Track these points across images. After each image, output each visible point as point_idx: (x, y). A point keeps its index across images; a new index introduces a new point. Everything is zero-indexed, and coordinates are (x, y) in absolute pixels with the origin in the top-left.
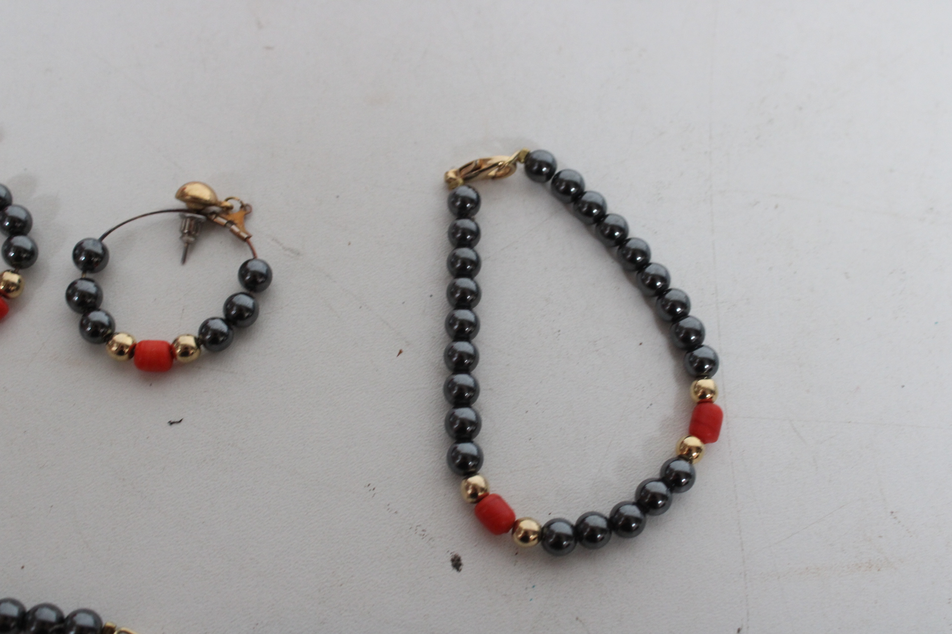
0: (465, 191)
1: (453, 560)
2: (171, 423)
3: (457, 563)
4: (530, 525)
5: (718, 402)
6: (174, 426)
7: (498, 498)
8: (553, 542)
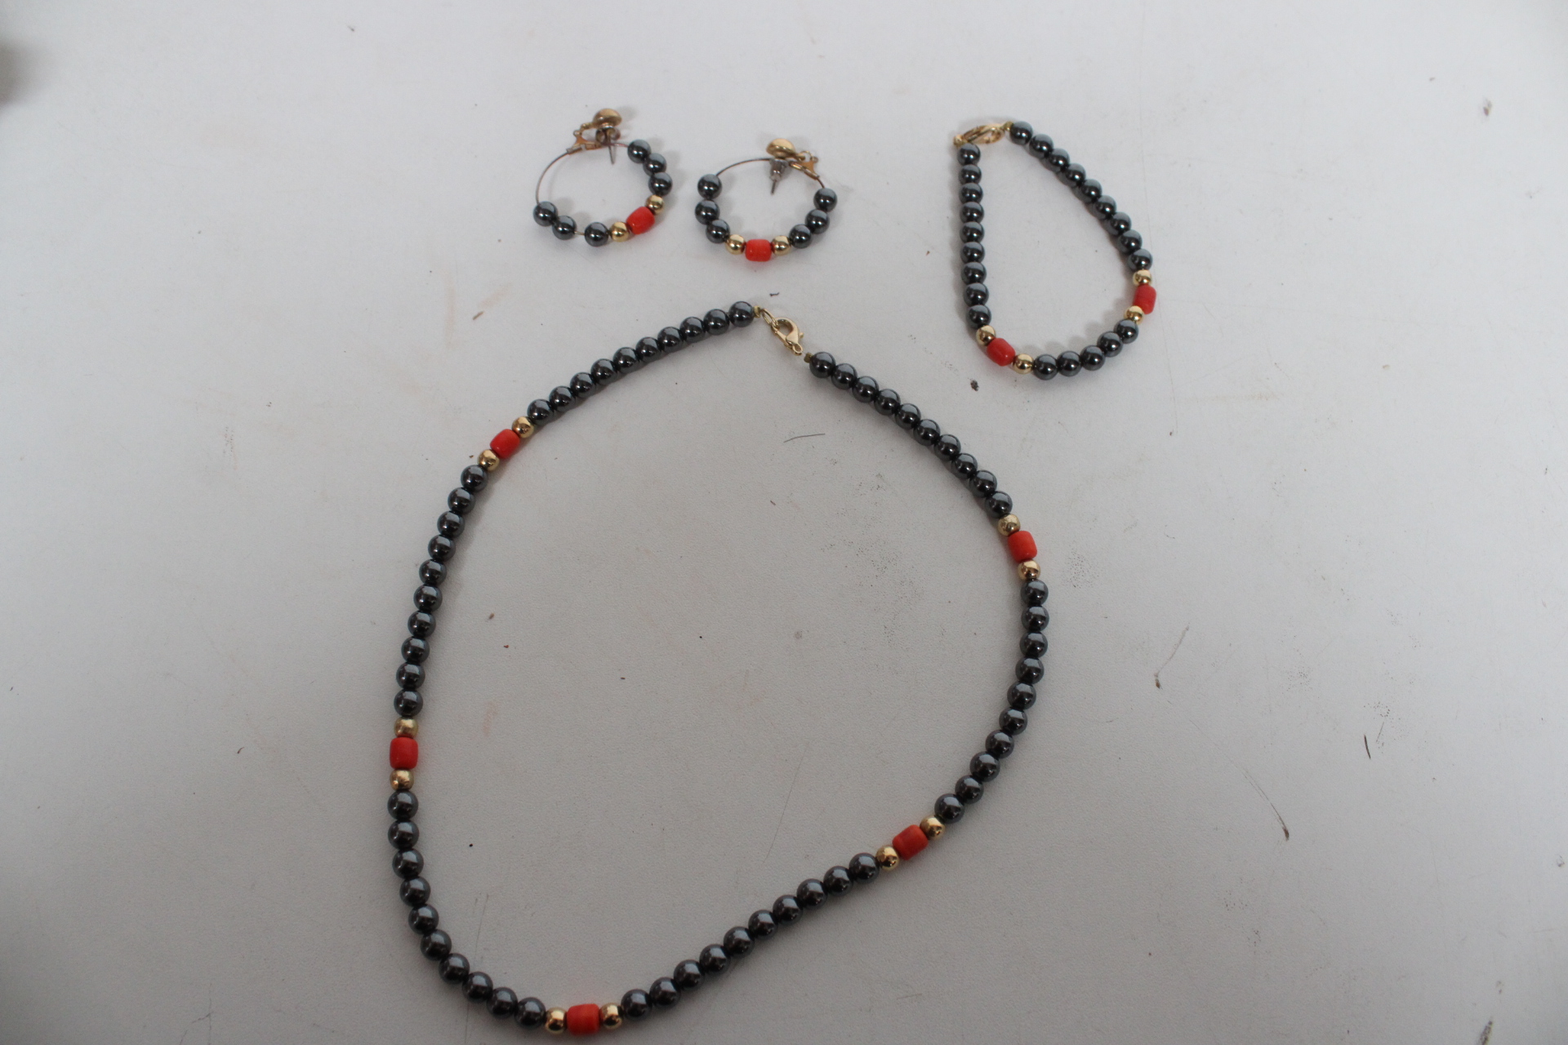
0: (968, 146)
1: (972, 384)
2: (772, 295)
3: (975, 386)
4: (1026, 357)
5: (1153, 285)
6: (774, 297)
7: (1002, 341)
8: (1042, 369)
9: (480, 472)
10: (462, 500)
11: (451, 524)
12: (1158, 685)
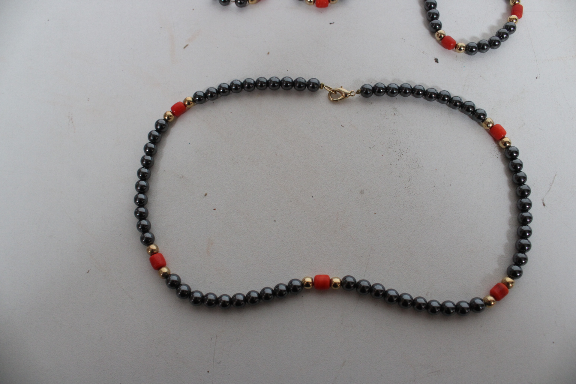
1: (435, 60)
2: (331, 24)
3: (437, 61)
4: (462, 44)
5: (521, 4)
6: (332, 24)
7: (449, 37)
8: (470, 50)
9: (164, 122)
10: (155, 136)
11: (150, 149)
12: (544, 205)
